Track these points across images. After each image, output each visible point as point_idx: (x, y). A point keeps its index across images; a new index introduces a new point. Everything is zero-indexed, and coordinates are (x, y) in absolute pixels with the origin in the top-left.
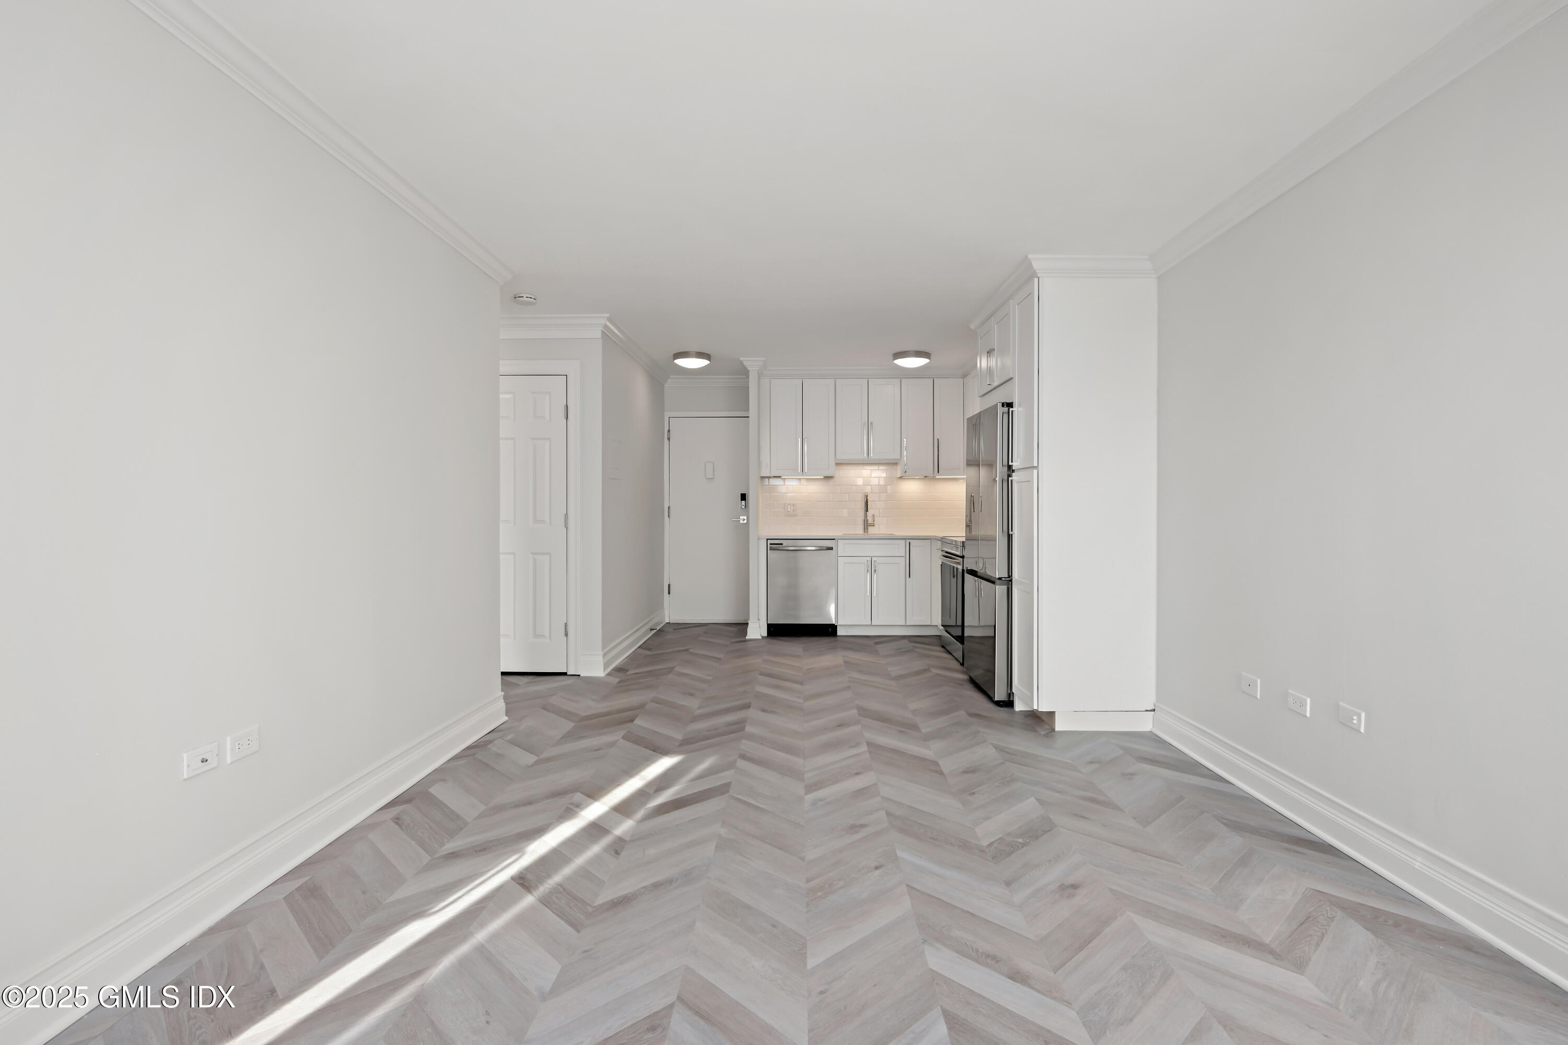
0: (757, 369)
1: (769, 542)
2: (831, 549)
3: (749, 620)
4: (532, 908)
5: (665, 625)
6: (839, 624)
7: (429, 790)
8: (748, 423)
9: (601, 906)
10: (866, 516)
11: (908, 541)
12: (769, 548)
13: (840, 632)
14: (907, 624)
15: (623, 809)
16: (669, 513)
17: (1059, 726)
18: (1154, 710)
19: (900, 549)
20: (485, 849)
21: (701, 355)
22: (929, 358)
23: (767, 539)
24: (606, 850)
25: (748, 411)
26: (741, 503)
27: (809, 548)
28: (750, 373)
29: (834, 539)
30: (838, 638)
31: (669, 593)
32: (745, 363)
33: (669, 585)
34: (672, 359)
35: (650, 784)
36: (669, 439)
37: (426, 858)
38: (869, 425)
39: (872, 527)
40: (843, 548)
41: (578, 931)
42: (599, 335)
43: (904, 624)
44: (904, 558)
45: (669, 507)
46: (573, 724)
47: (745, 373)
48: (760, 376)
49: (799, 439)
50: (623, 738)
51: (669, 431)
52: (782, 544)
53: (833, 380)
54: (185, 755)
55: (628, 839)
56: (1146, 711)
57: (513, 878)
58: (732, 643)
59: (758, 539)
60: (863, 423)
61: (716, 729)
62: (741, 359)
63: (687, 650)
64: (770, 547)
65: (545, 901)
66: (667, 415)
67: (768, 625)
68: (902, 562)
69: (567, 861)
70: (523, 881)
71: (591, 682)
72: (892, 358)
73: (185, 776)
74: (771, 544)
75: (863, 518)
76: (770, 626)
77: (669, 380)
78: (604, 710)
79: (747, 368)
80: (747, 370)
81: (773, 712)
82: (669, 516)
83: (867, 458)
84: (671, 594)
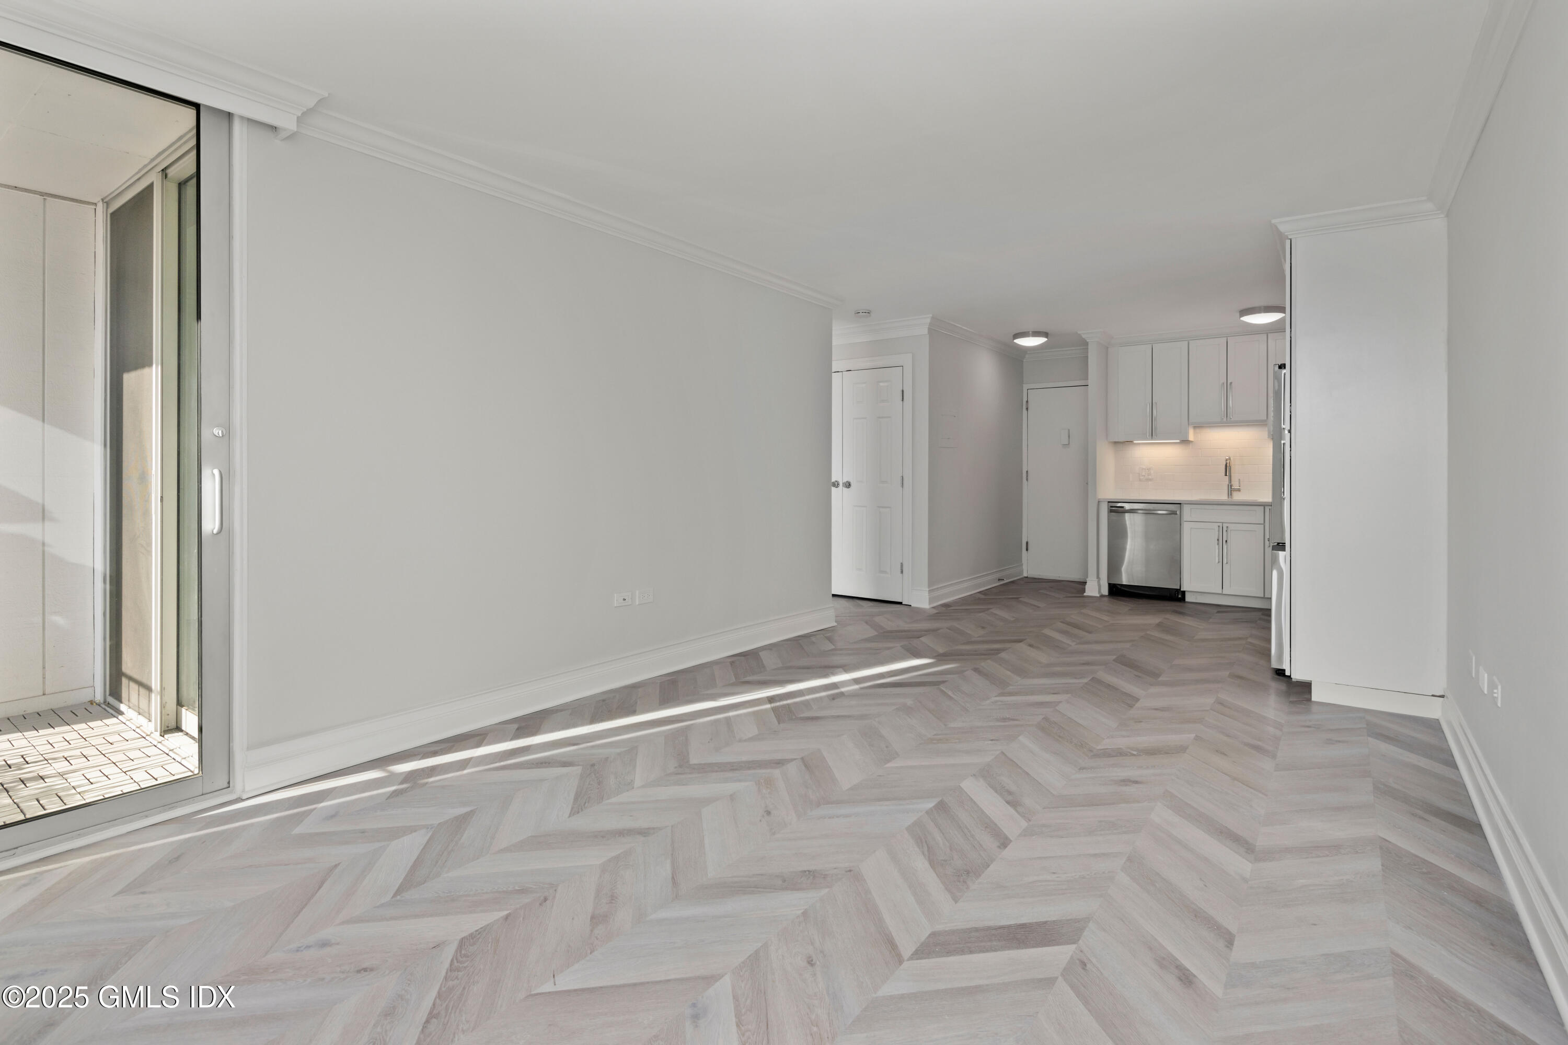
0: (1096, 342)
1: (1110, 505)
2: (1175, 513)
3: (1087, 577)
4: (766, 710)
5: (1022, 578)
6: (1190, 591)
7: (760, 653)
8: (1088, 391)
9: (801, 717)
10: (1230, 481)
11: (1266, 508)
12: (1109, 511)
13: (1187, 598)
15: (856, 681)
16: (1027, 476)
17: (1315, 697)
18: (1442, 696)
19: (1258, 515)
20: (765, 683)
21: (1036, 334)
22: (1283, 313)
23: (1109, 503)
24: (828, 696)
25: (1088, 380)
27: (1160, 512)
28: (1088, 344)
29: (1179, 504)
30: (1187, 604)
31: (1027, 550)
32: (1085, 336)
33: (1027, 543)
34: (1012, 338)
35: (891, 672)
36: (1027, 409)
37: (733, 680)
38: (1228, 384)
39: (1238, 492)
40: (1189, 513)
41: (779, 723)
42: (926, 331)
43: (1263, 596)
44: (1263, 526)
45: (1027, 471)
46: (876, 633)
47: (1085, 344)
48: (1105, 345)
50: (901, 646)
51: (1027, 402)
52: (1122, 507)
53: (1186, 342)
54: (615, 595)
55: (846, 694)
56: (1433, 696)
57: (767, 697)
58: (1067, 597)
59: (1100, 503)
60: (1222, 383)
61: (976, 651)
62: (1080, 333)
63: (1017, 598)
64: (1112, 510)
65: (774, 709)
66: (1025, 387)
67: (1109, 584)
68: (1261, 530)
69: (804, 695)
70: (771, 699)
71: (918, 611)
72: (1238, 314)
73: (615, 606)
74: (1112, 507)
75: (1227, 483)
76: (1113, 587)
77: (1027, 356)
78: (906, 629)
79: (1086, 340)
81: (1037, 648)
82: (1027, 480)
83: (1225, 419)
84: (1029, 551)
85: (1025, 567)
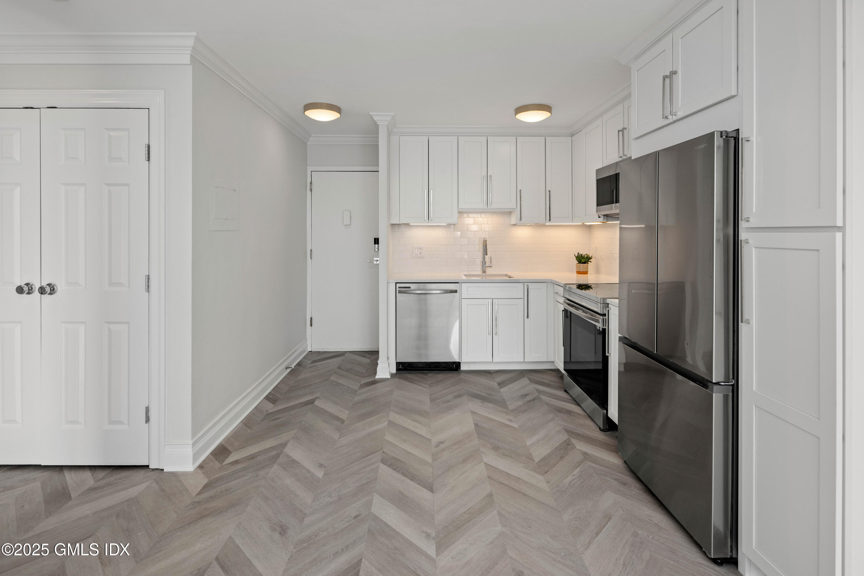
0: (387, 124)
1: (398, 285)
2: (456, 291)
5: (307, 354)
6: (462, 361)
8: (378, 177)
10: (484, 258)
11: (526, 284)
12: (397, 291)
13: (463, 368)
14: (525, 361)
16: (311, 255)
19: (518, 291)
22: (550, 112)
23: (396, 283)
25: (378, 166)
26: (375, 247)
27: (435, 291)
28: (379, 126)
29: (458, 283)
30: (462, 376)
31: (311, 325)
32: (375, 118)
33: (311, 319)
36: (311, 190)
38: (488, 178)
39: (491, 269)
40: (466, 290)
42: (187, 60)
43: (522, 360)
44: (523, 300)
45: (311, 250)
47: (374, 129)
48: (390, 134)
49: (426, 190)
51: (311, 183)
52: (409, 288)
53: (456, 137)
59: (388, 283)
60: (483, 176)
62: (371, 113)
64: (399, 290)
66: (309, 169)
67: (397, 363)
68: (521, 304)
72: (514, 112)
74: (399, 288)
75: (482, 260)
76: (398, 364)
77: (311, 139)
79: (376, 123)
80: (377, 124)
82: (311, 258)
83: (486, 207)
84: (313, 326)
85: (309, 342)
